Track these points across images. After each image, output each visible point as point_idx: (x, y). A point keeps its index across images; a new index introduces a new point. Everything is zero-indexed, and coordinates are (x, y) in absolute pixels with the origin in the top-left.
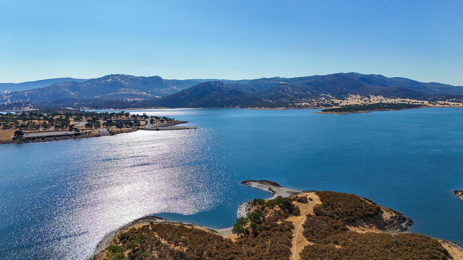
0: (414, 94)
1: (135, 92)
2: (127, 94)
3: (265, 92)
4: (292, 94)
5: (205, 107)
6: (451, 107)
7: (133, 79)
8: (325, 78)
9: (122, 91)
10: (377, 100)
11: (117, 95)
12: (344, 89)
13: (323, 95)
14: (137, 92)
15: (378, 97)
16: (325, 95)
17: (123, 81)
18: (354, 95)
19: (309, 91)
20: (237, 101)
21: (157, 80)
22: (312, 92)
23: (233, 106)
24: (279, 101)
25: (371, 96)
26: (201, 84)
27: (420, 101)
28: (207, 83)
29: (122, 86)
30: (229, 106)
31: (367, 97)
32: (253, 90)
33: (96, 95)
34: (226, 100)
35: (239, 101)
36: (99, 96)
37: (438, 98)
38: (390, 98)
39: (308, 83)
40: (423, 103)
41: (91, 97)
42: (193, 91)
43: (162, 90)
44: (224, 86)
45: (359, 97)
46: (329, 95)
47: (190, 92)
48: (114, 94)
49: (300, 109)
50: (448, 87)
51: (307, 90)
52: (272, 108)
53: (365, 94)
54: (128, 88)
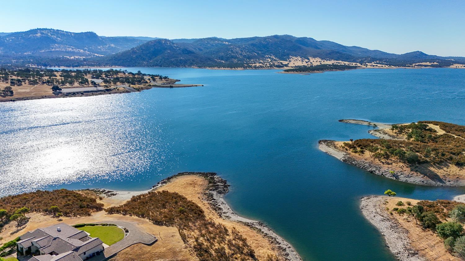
0: (345, 56)
1: (71, 49)
2: (63, 51)
3: (215, 53)
4: (241, 54)
5: (161, 66)
6: (380, 68)
7: (64, 34)
8: (267, 40)
9: (56, 48)
10: (316, 62)
11: (51, 51)
12: (286, 51)
13: (267, 56)
14: (73, 49)
15: (316, 58)
16: (269, 56)
17: (54, 36)
18: (295, 57)
19: (255, 52)
20: (191, 61)
21: (91, 36)
22: (258, 54)
23: (189, 66)
24: (231, 61)
25: (310, 58)
26: (151, 41)
27: (354, 64)
28: (157, 41)
29: (54, 42)
30: (185, 66)
31: (307, 59)
32: (201, 50)
33: (26, 52)
34: (181, 60)
35: (193, 61)
36: (30, 53)
37: (365, 60)
38: (326, 60)
39: (253, 45)
40: (356, 64)
41: (20, 53)
42: (144, 50)
43: (99, 47)
44: (175, 45)
45: (300, 59)
46: (273, 57)
47: (141, 50)
48: (48, 51)
49: (257, 69)
50: (366, 51)
51: (253, 51)
52: (231, 68)
53: (305, 56)
54: (61, 44)
